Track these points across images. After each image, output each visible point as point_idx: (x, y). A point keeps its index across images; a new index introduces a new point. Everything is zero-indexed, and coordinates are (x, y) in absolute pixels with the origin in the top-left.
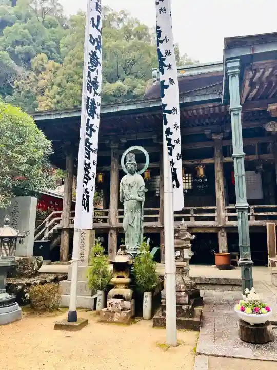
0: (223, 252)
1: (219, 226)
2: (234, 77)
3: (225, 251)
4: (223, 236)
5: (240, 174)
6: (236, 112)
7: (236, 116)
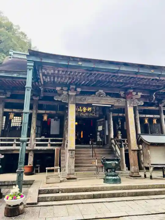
0: (30, 165)
1: (29, 149)
2: (30, 71)
3: (32, 164)
4: (31, 155)
5: (25, 122)
6: (28, 89)
7: (28, 91)
